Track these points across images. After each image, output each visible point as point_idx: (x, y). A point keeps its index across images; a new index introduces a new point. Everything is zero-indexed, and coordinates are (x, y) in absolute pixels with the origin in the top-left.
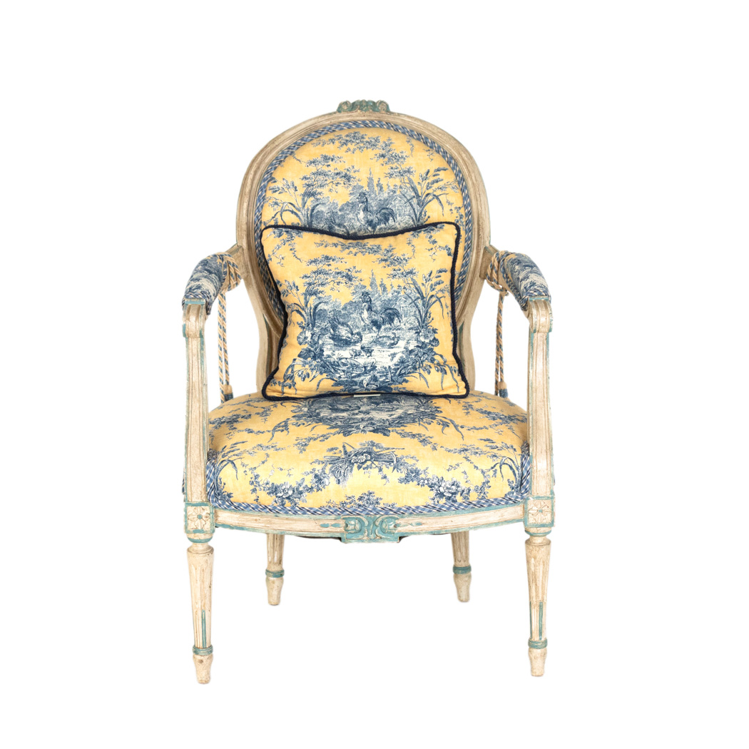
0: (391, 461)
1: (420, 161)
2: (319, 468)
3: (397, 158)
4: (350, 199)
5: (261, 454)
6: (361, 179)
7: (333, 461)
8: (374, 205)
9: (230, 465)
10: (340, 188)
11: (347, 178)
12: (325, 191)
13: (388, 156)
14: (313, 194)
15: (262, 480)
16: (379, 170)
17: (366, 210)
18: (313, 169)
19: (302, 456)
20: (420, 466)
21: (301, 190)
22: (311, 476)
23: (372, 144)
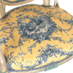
0: (56, 52)
2: (39, 59)
5: (20, 57)
7: (42, 56)
9: (13, 63)
15: (24, 66)
19: (32, 55)
20: (64, 51)
22: (38, 62)
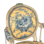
1: (30, 12)
3: (27, 12)
4: (21, 18)
6: (23, 15)
8: (25, 19)
10: (20, 17)
11: (21, 15)
12: (18, 17)
13: (25, 11)
14: (17, 18)
16: (25, 14)
17: (24, 19)
18: (16, 14)
21: (15, 18)
23: (23, 10)
